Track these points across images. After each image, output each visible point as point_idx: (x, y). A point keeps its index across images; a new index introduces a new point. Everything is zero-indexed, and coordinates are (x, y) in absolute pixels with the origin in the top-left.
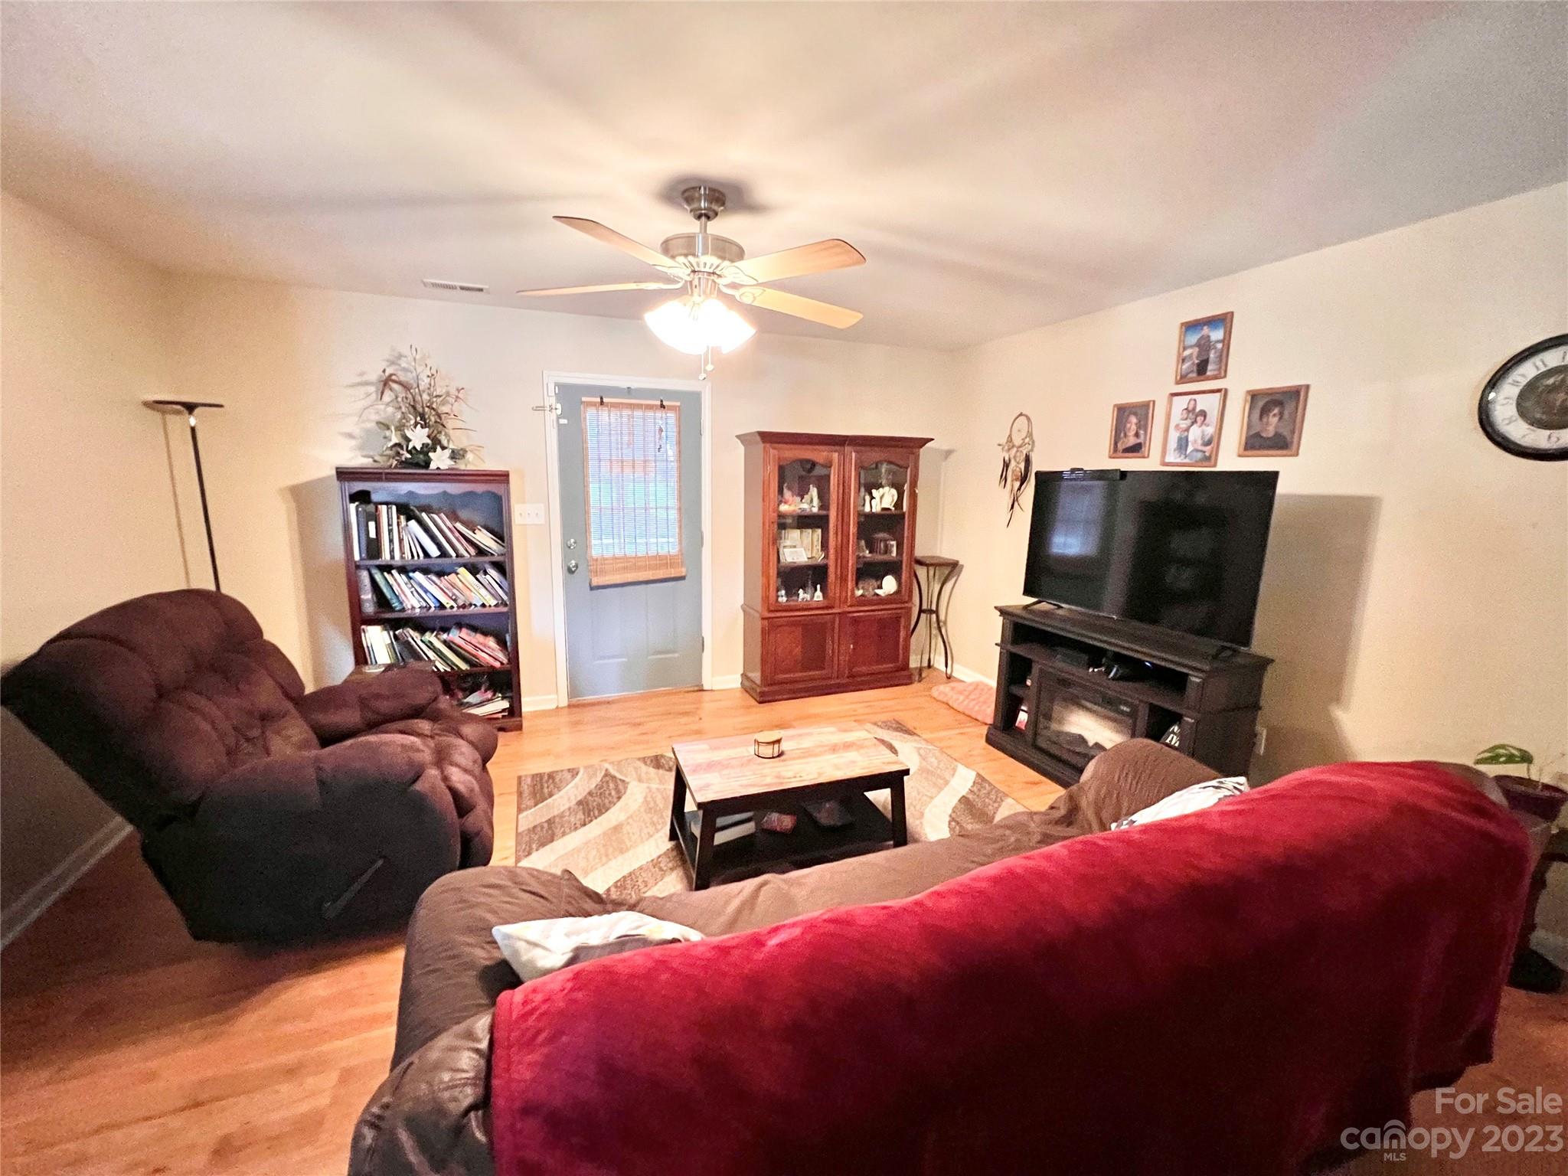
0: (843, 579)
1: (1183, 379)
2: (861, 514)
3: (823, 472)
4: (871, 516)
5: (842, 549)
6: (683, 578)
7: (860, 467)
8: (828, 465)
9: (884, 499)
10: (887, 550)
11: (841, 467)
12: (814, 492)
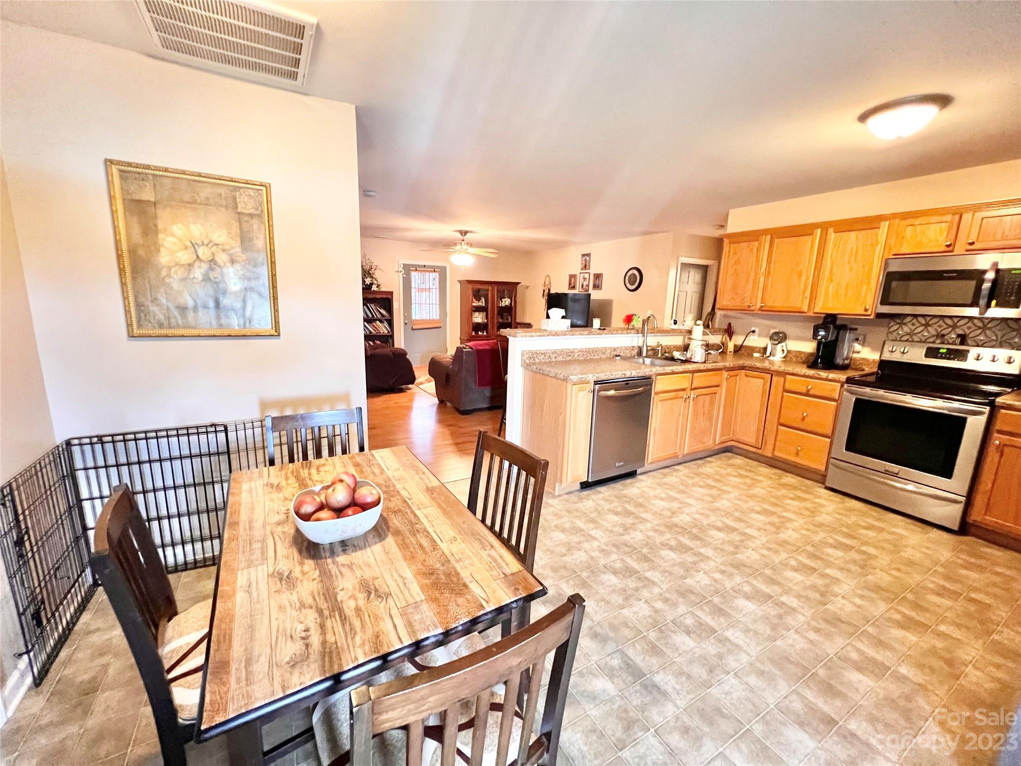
0: (493, 328)
1: (582, 269)
2: (498, 307)
3: (486, 293)
4: (502, 307)
5: (493, 317)
6: (440, 327)
7: (498, 291)
8: (488, 290)
9: (506, 302)
10: (507, 319)
11: (492, 292)
12: (483, 300)
